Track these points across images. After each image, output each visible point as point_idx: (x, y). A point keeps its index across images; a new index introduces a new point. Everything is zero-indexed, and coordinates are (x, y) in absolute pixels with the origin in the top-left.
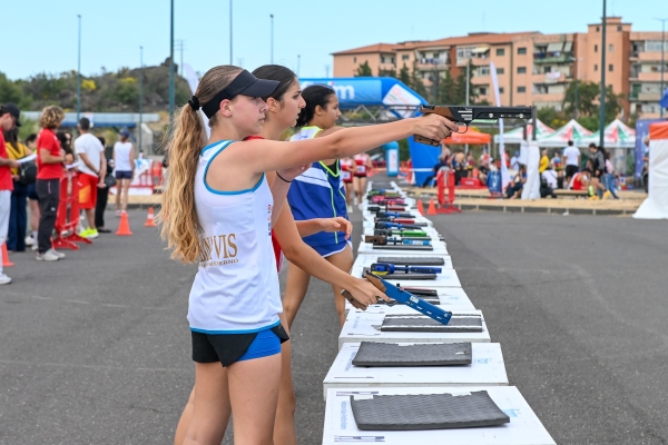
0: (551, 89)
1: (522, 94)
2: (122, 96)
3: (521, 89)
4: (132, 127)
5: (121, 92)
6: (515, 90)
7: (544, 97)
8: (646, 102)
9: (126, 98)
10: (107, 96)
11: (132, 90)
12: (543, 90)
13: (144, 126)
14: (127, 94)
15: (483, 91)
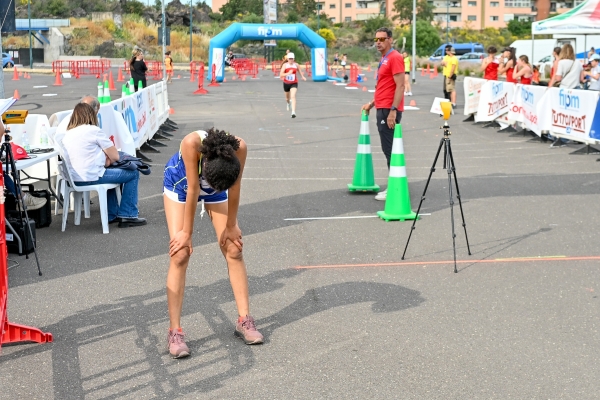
0: (369, 5)
1: (348, 9)
2: (53, 9)
3: (348, 5)
4: (45, 32)
5: (51, 6)
6: (344, 6)
7: (364, 10)
8: (436, 14)
9: (56, 11)
10: (40, 9)
11: (60, 5)
12: (363, 5)
13: (55, 30)
14: (57, 8)
15: (320, 7)
